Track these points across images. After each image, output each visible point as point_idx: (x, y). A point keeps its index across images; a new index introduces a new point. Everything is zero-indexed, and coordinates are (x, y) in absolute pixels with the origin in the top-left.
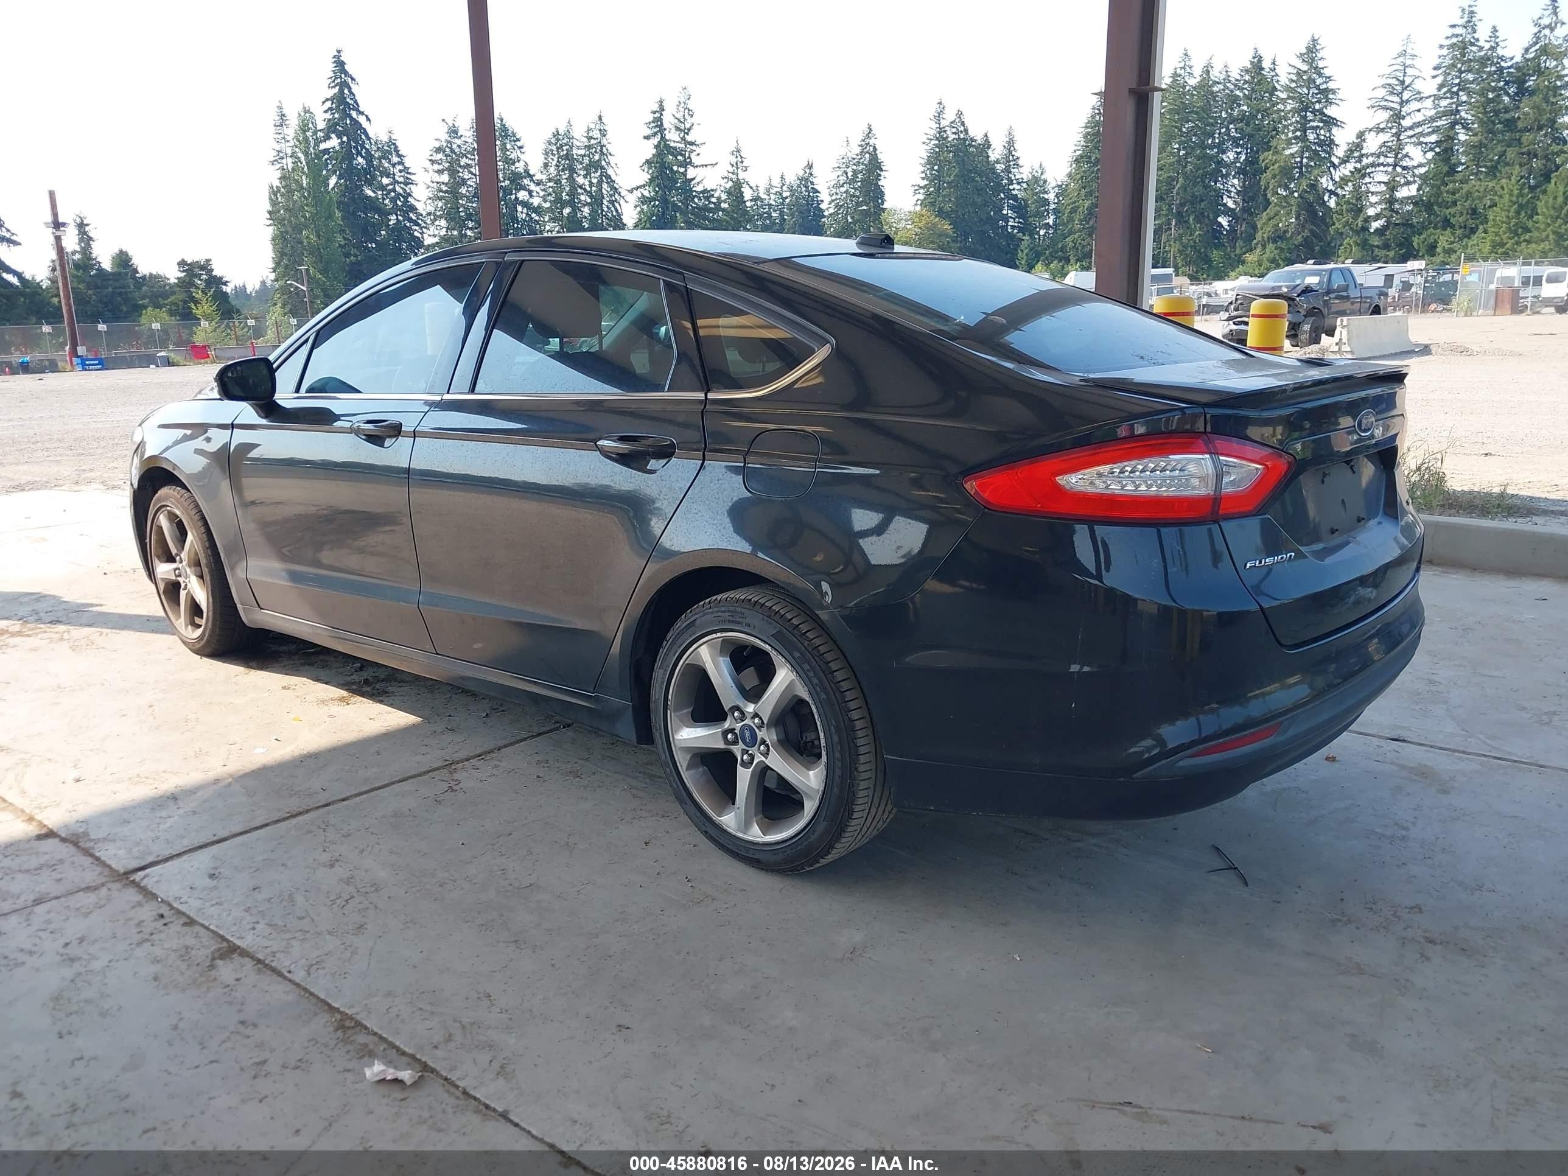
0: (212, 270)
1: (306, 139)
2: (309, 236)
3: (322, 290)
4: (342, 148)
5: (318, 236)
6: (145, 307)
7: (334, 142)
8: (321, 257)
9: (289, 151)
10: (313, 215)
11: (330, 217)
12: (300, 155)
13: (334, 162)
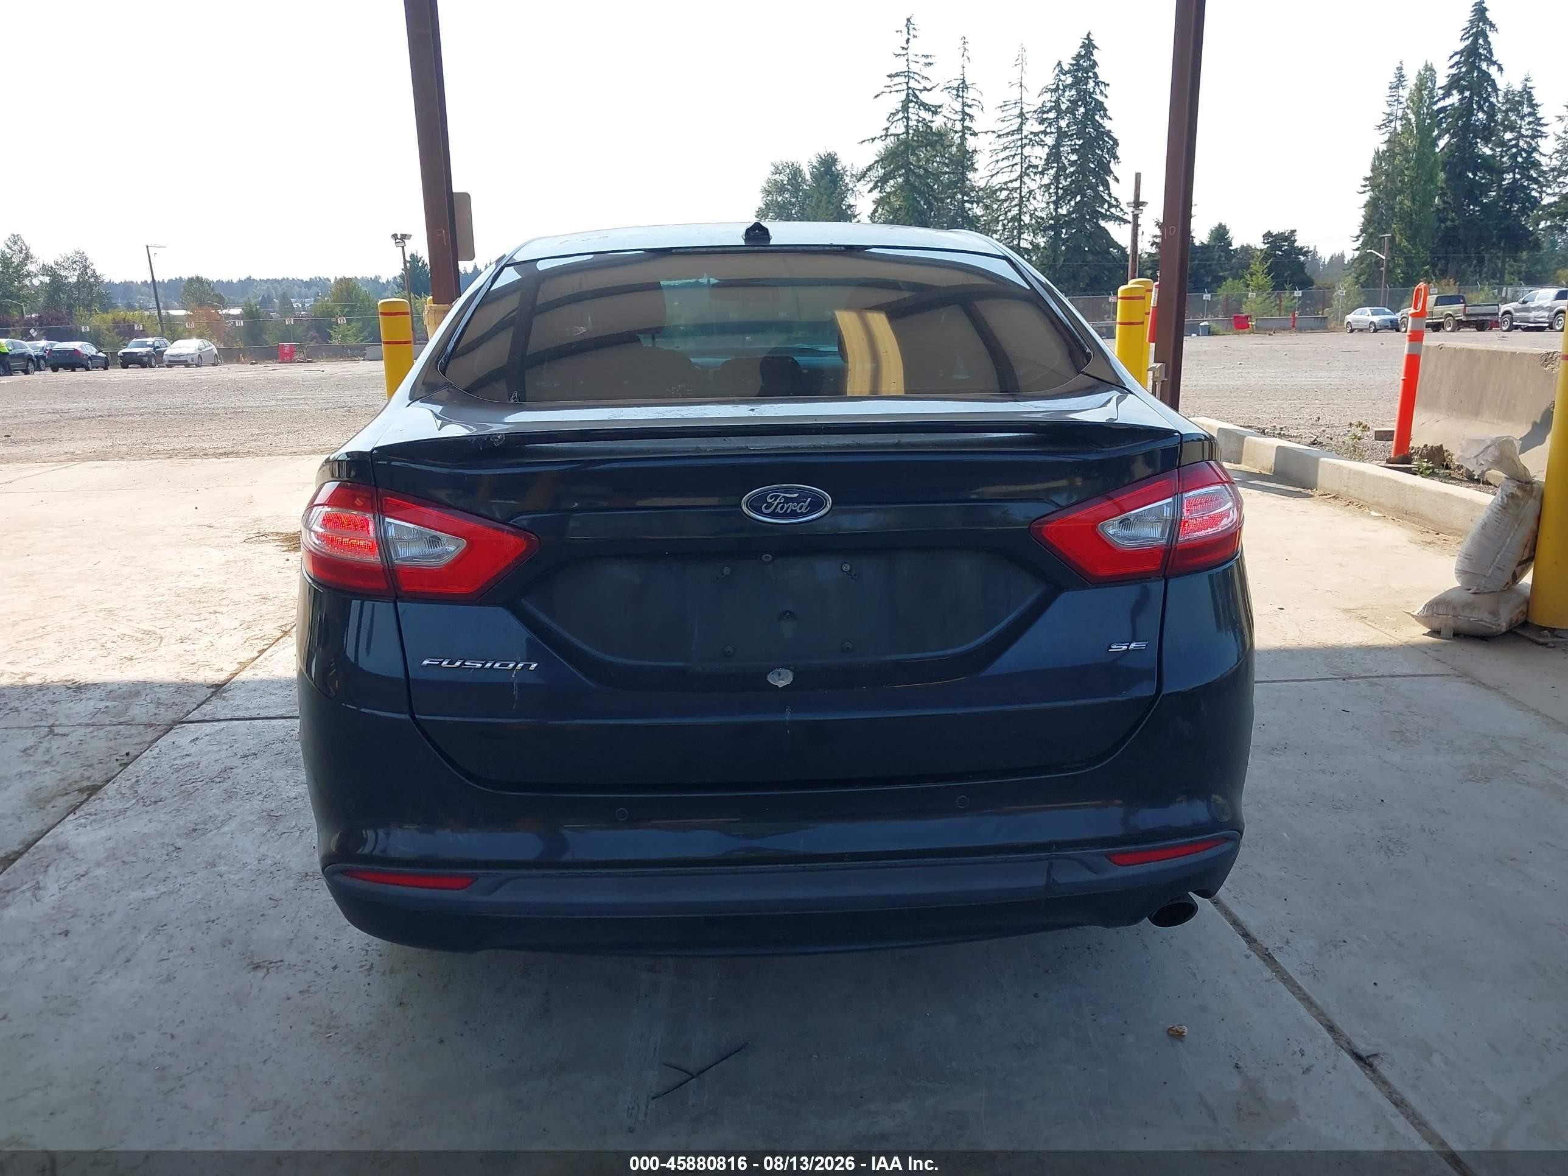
0: (1295, 241)
1: (1421, 99)
2: (1403, 201)
3: (1405, 258)
4: (1461, 104)
5: (1413, 201)
6: (1225, 279)
7: (1455, 98)
8: (1412, 224)
9: (1400, 113)
10: (1412, 179)
11: (1432, 179)
12: (1411, 116)
13: (1450, 120)
